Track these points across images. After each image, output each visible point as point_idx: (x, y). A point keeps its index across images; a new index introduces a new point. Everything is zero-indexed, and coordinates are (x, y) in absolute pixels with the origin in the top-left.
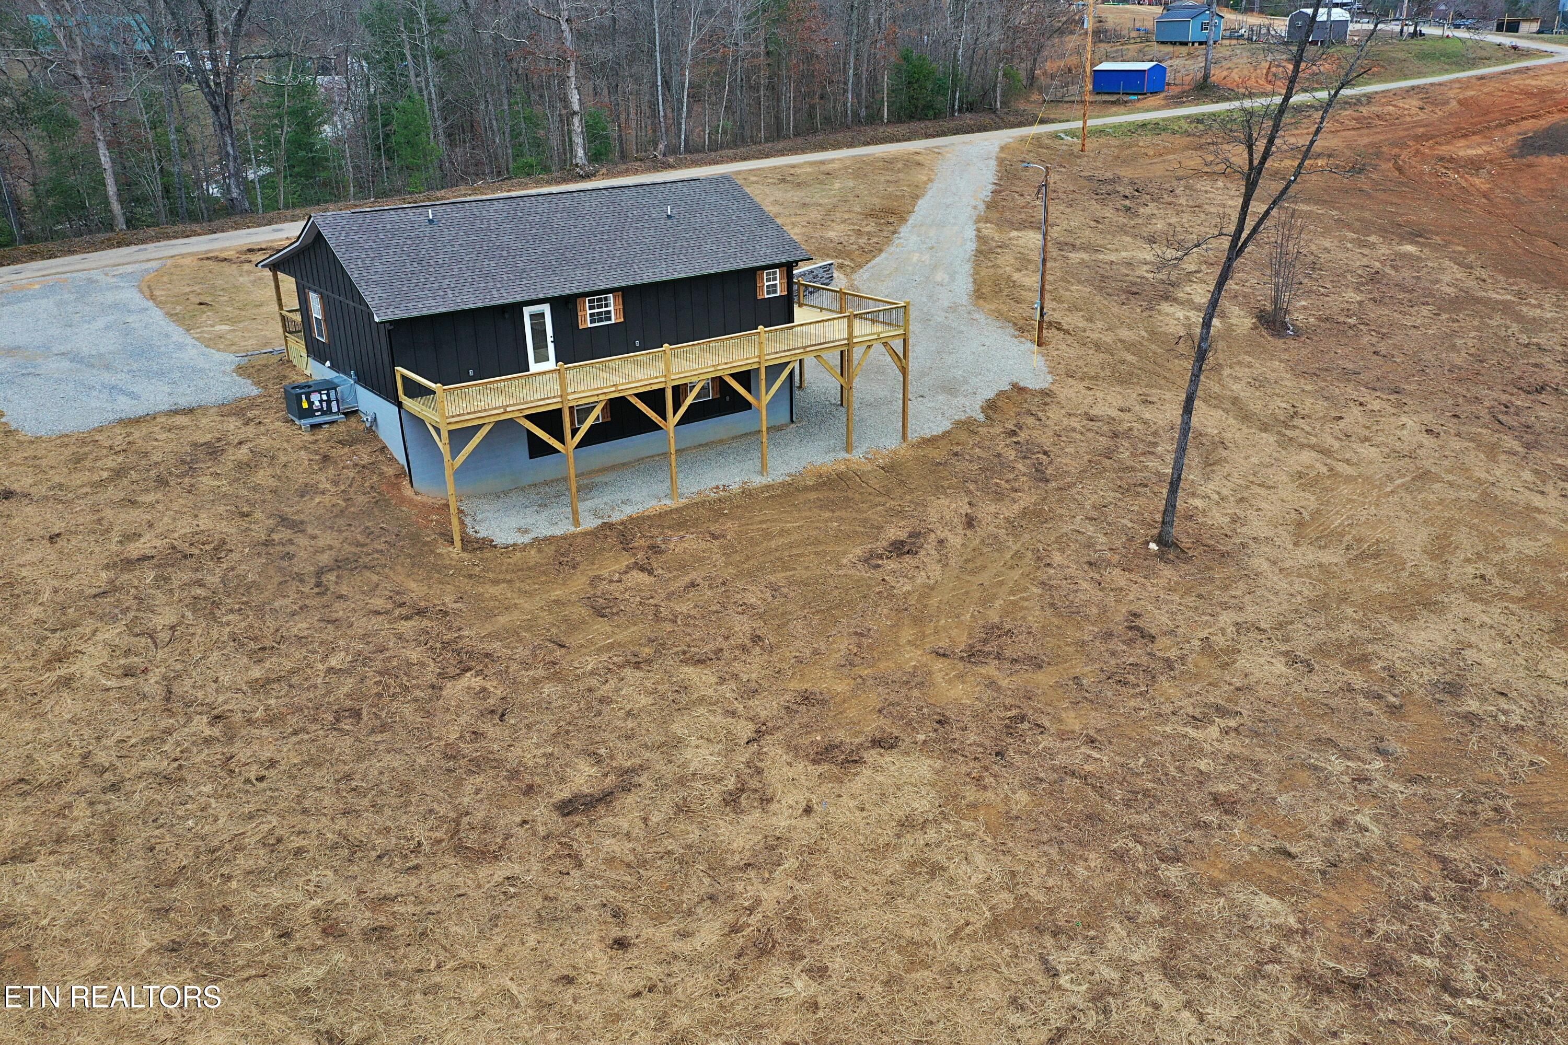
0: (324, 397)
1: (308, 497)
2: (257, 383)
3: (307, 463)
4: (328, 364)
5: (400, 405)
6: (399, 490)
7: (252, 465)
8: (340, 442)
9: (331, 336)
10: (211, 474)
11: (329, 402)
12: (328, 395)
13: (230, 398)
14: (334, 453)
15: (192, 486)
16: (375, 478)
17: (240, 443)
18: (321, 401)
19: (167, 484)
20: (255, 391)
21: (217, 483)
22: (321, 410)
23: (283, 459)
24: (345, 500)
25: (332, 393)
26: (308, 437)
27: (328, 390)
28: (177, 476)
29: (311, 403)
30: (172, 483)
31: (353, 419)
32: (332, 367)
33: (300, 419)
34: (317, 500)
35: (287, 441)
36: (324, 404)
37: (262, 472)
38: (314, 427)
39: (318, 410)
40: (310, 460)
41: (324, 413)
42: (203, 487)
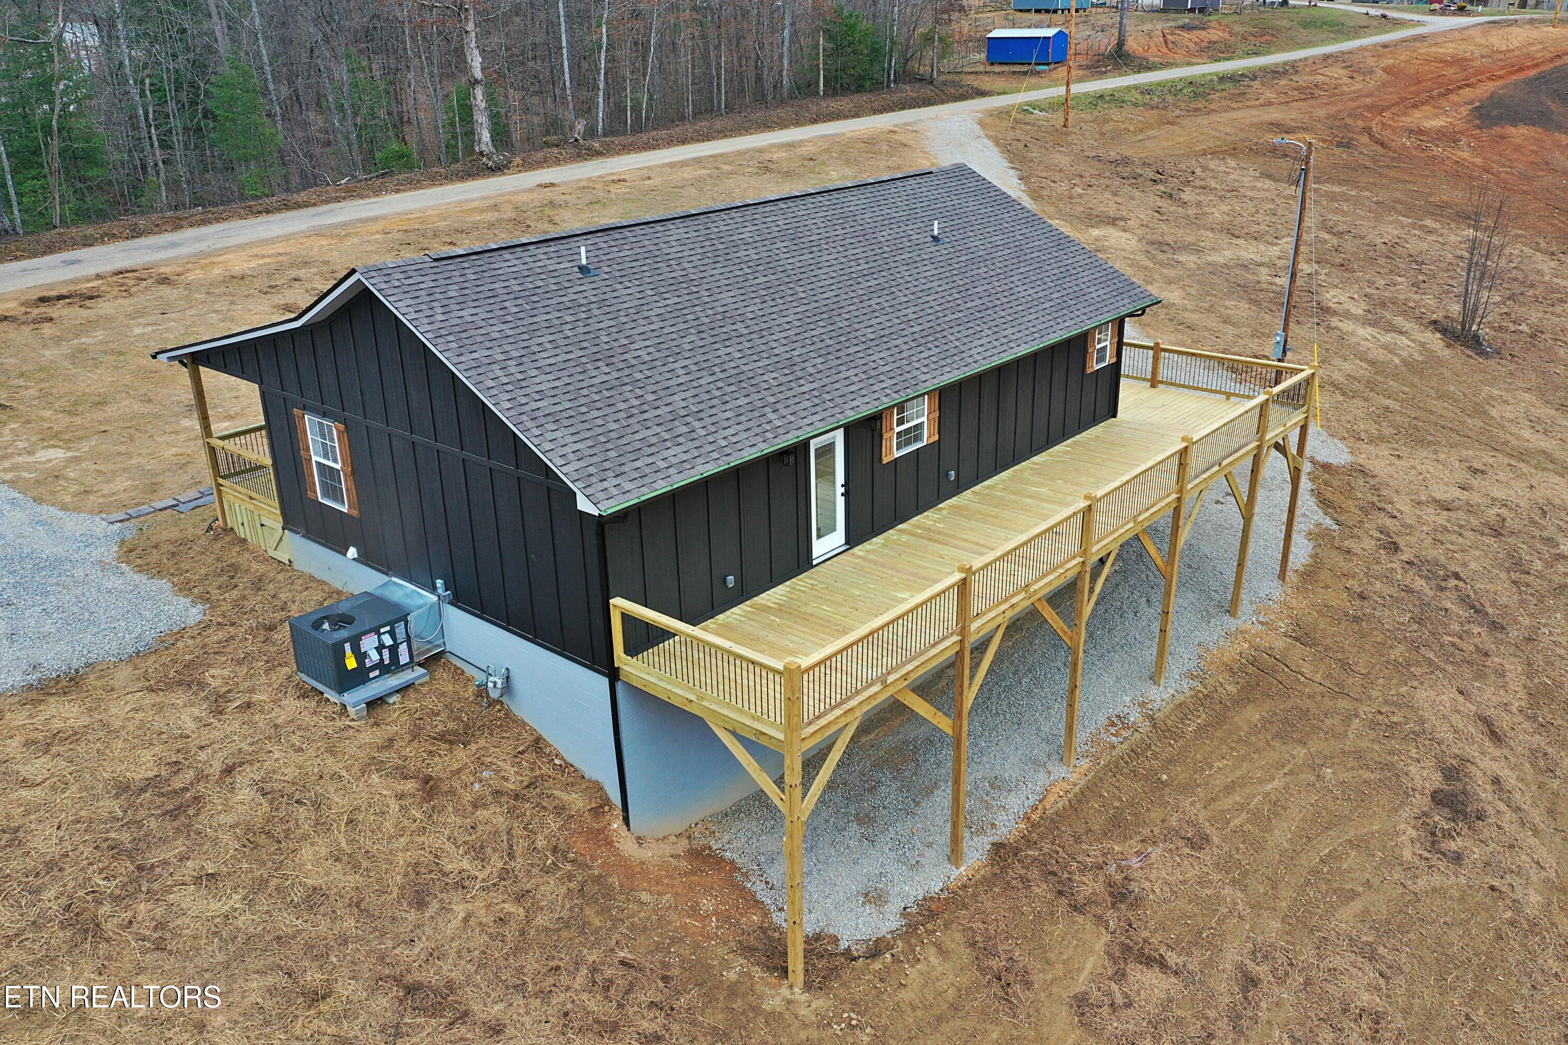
0: (387, 640)
1: (434, 906)
2: (185, 588)
3: (394, 806)
4: (352, 552)
5: (613, 674)
6: (610, 844)
7: (278, 831)
8: (442, 737)
9: (361, 499)
10: (197, 880)
11: (394, 649)
12: (392, 634)
13: (149, 636)
14: (438, 767)
15: (160, 926)
16: (553, 824)
17: (228, 771)
18: (380, 648)
19: (95, 930)
20: (195, 614)
21: (217, 907)
22: (380, 665)
23: (339, 802)
24: (519, 898)
25: (400, 629)
26: (370, 736)
27: (392, 624)
28: (116, 899)
29: (361, 656)
30: (110, 926)
31: (442, 674)
32: (365, 559)
33: (341, 691)
34: (460, 910)
35: (331, 751)
36: (386, 653)
37: (306, 853)
38: (373, 704)
39: (373, 668)
40: (400, 796)
41: (384, 669)
42: (188, 925)
